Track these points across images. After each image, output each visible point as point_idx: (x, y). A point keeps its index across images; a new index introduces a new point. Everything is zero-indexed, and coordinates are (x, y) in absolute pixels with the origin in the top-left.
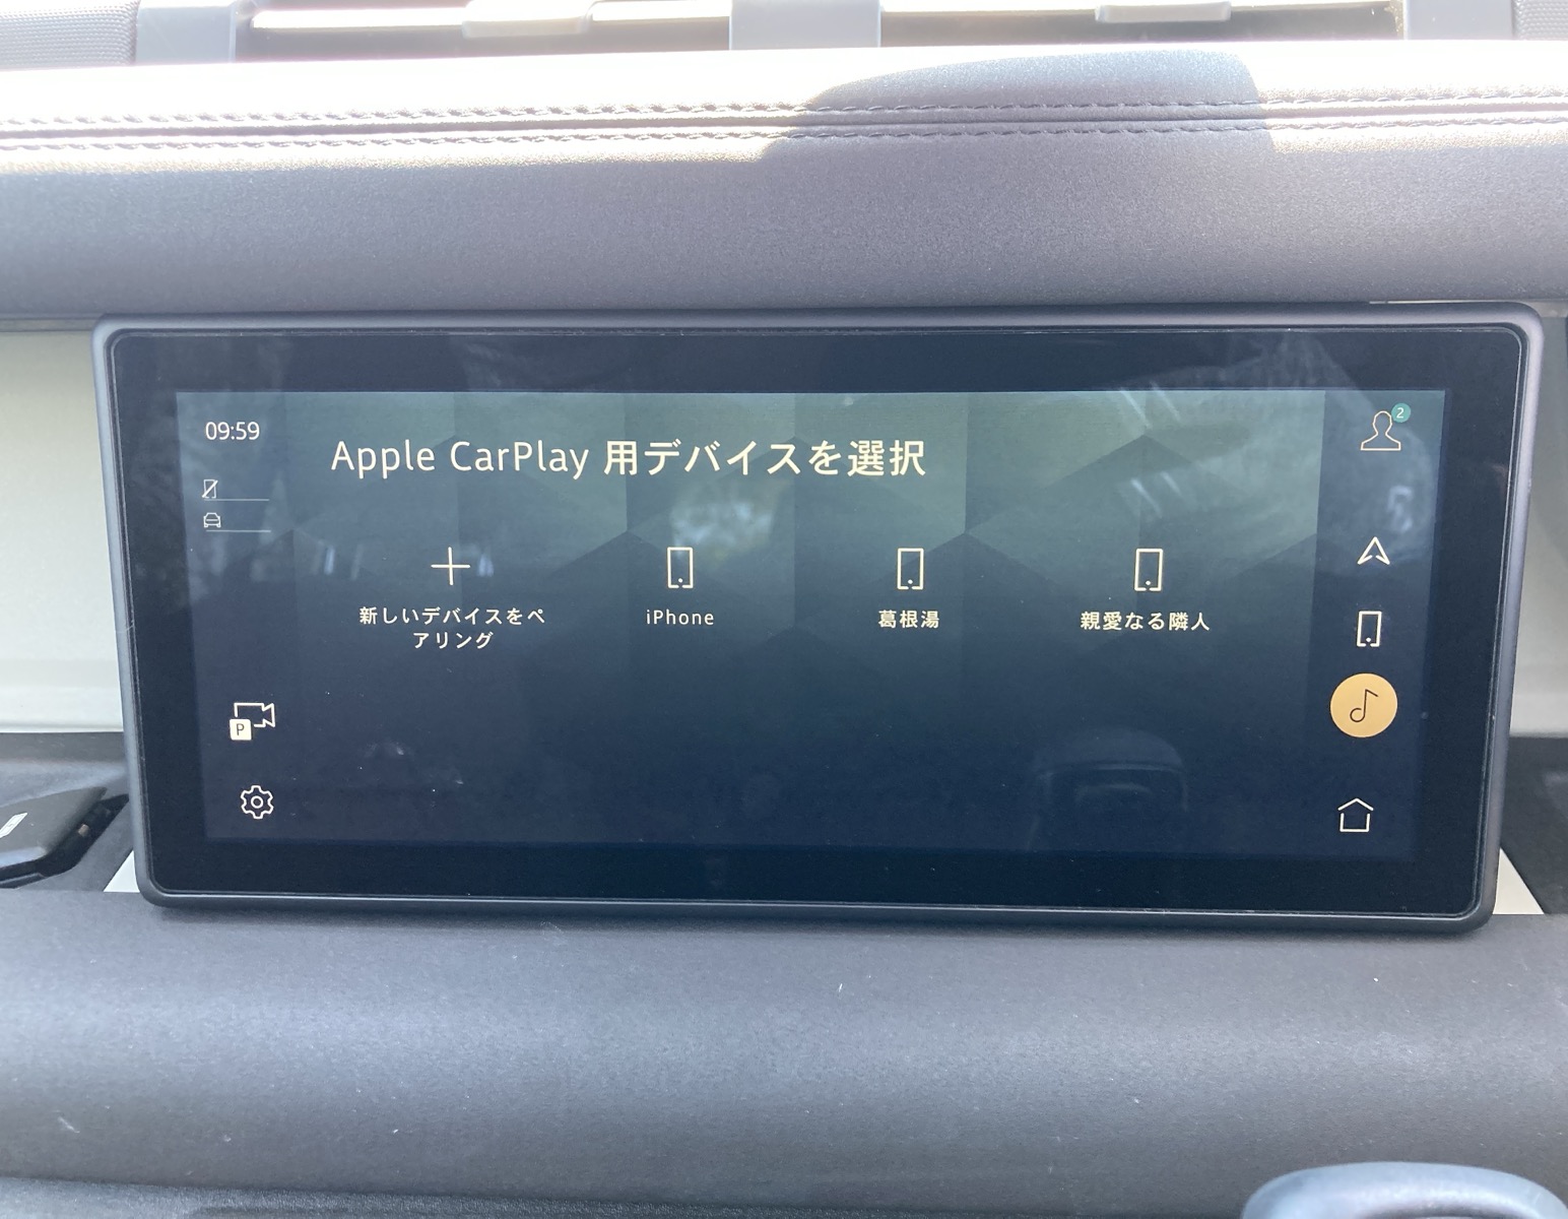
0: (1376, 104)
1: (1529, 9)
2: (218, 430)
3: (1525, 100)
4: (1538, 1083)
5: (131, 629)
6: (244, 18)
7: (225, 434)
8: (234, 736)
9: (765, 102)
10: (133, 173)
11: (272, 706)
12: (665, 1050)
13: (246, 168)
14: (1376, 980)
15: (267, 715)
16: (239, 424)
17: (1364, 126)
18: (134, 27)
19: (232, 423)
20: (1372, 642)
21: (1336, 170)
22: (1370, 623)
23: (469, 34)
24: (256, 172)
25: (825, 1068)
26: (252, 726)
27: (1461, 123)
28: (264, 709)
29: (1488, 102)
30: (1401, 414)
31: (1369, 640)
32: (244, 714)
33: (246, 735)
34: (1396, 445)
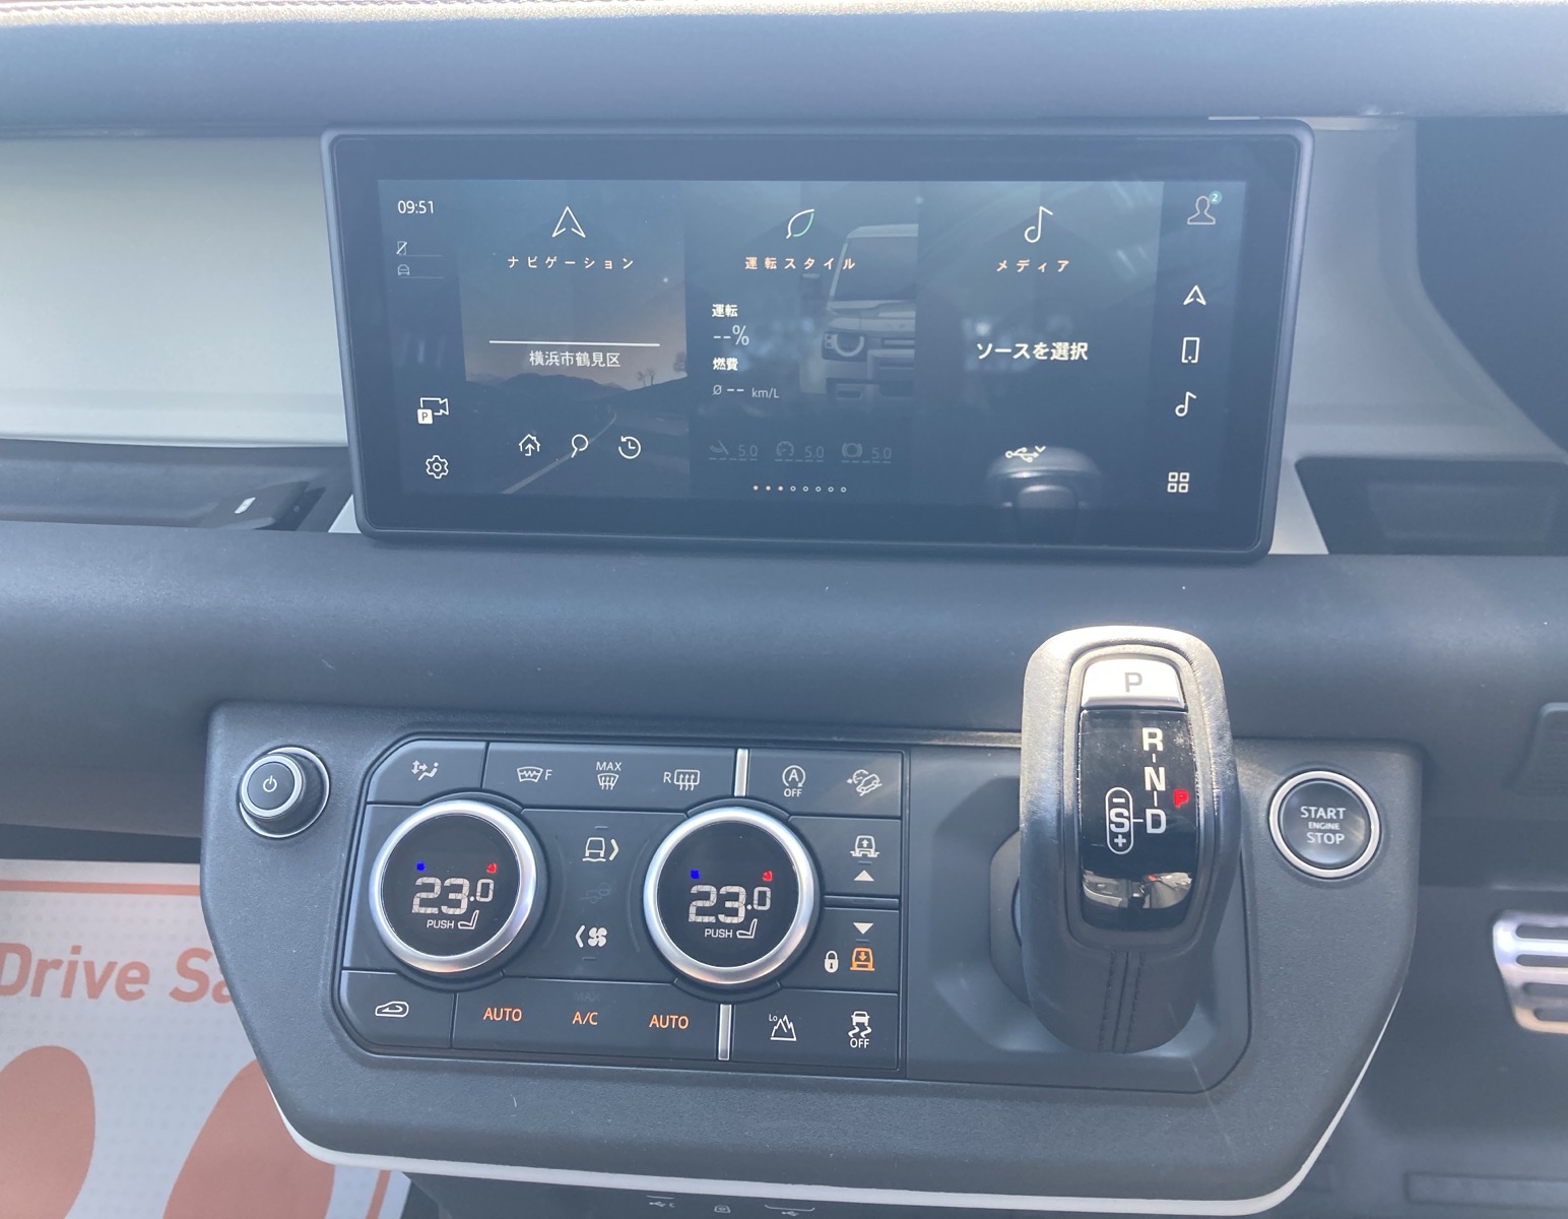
2: (407, 207)
5: (350, 346)
7: (411, 209)
8: (421, 421)
11: (446, 400)
15: (443, 406)
16: (421, 202)
19: (416, 202)
20: (1192, 359)
22: (1192, 345)
26: (433, 414)
28: (441, 402)
30: (1215, 198)
31: (1190, 358)
32: (427, 405)
33: (429, 420)
34: (1212, 221)
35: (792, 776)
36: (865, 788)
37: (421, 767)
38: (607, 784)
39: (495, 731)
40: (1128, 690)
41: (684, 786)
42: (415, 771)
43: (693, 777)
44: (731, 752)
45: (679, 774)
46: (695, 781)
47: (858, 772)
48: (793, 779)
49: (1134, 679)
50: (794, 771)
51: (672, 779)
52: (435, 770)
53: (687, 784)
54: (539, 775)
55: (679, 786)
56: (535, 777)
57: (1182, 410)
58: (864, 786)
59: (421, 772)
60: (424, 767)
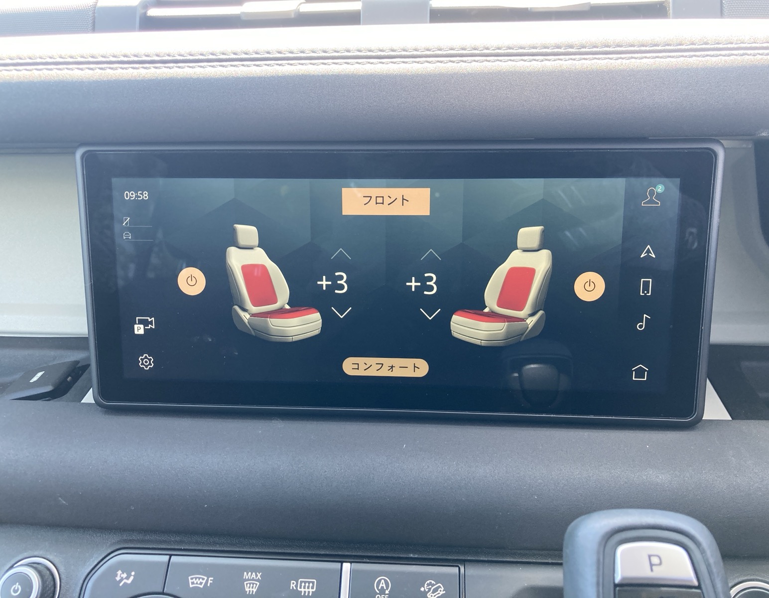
0: (648, 48)
1: (729, 4)
2: (130, 195)
3: (716, 46)
4: (719, 492)
5: (91, 284)
6: (143, 11)
7: (133, 197)
8: (136, 332)
9: (373, 48)
10: (94, 81)
11: (153, 319)
12: (326, 471)
13: (143, 78)
14: (648, 446)
15: (151, 323)
16: (139, 192)
17: (642, 58)
18: (94, 16)
19: (136, 192)
20: (647, 293)
21: (629, 78)
22: (646, 284)
23: (244, 18)
24: (147, 80)
25: (396, 480)
26: (144, 327)
27: (686, 57)
28: (149, 320)
29: (699, 47)
30: (660, 189)
31: (646, 292)
32: (140, 322)
33: (142, 332)
34: (658, 204)
35: (381, 585)
36: (433, 595)
37: (122, 575)
38: (251, 589)
39: (176, 547)
40: (652, 570)
41: (305, 592)
42: (118, 579)
43: (311, 585)
44: (338, 565)
45: (301, 582)
46: (312, 588)
47: (428, 582)
48: (382, 587)
49: (655, 560)
50: (383, 581)
51: (296, 586)
52: (132, 578)
53: (307, 590)
54: (204, 582)
55: (301, 592)
56: (201, 583)
57: (641, 326)
58: (433, 593)
59: (122, 579)
60: (125, 575)
